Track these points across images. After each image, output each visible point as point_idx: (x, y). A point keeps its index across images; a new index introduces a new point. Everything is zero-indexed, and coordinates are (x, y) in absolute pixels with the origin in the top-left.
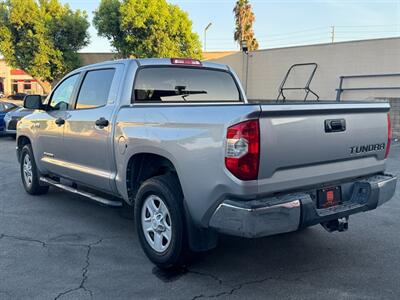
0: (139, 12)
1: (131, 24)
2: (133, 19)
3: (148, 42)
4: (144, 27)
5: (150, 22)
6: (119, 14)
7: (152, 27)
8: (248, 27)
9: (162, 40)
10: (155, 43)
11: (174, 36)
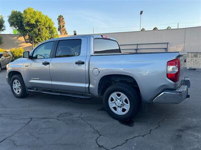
0: (32, 17)
1: (28, 22)
2: (30, 20)
3: (36, 30)
4: (35, 23)
5: (37, 21)
6: (22, 17)
7: (38, 23)
8: (63, 26)
9: (42, 29)
10: (39, 30)
11: (47, 28)
